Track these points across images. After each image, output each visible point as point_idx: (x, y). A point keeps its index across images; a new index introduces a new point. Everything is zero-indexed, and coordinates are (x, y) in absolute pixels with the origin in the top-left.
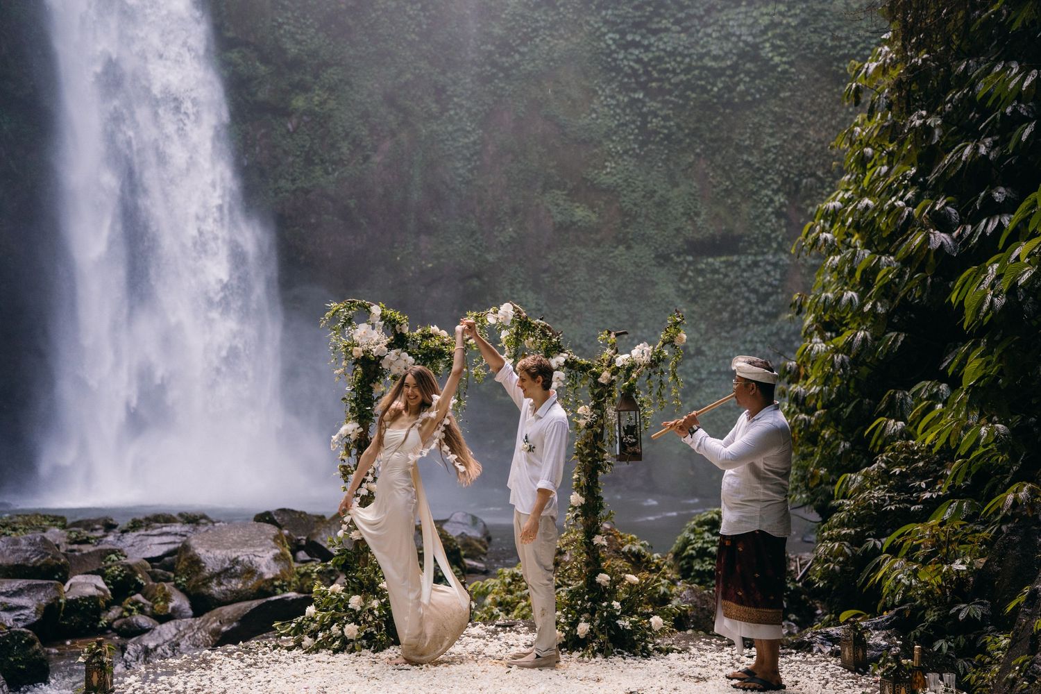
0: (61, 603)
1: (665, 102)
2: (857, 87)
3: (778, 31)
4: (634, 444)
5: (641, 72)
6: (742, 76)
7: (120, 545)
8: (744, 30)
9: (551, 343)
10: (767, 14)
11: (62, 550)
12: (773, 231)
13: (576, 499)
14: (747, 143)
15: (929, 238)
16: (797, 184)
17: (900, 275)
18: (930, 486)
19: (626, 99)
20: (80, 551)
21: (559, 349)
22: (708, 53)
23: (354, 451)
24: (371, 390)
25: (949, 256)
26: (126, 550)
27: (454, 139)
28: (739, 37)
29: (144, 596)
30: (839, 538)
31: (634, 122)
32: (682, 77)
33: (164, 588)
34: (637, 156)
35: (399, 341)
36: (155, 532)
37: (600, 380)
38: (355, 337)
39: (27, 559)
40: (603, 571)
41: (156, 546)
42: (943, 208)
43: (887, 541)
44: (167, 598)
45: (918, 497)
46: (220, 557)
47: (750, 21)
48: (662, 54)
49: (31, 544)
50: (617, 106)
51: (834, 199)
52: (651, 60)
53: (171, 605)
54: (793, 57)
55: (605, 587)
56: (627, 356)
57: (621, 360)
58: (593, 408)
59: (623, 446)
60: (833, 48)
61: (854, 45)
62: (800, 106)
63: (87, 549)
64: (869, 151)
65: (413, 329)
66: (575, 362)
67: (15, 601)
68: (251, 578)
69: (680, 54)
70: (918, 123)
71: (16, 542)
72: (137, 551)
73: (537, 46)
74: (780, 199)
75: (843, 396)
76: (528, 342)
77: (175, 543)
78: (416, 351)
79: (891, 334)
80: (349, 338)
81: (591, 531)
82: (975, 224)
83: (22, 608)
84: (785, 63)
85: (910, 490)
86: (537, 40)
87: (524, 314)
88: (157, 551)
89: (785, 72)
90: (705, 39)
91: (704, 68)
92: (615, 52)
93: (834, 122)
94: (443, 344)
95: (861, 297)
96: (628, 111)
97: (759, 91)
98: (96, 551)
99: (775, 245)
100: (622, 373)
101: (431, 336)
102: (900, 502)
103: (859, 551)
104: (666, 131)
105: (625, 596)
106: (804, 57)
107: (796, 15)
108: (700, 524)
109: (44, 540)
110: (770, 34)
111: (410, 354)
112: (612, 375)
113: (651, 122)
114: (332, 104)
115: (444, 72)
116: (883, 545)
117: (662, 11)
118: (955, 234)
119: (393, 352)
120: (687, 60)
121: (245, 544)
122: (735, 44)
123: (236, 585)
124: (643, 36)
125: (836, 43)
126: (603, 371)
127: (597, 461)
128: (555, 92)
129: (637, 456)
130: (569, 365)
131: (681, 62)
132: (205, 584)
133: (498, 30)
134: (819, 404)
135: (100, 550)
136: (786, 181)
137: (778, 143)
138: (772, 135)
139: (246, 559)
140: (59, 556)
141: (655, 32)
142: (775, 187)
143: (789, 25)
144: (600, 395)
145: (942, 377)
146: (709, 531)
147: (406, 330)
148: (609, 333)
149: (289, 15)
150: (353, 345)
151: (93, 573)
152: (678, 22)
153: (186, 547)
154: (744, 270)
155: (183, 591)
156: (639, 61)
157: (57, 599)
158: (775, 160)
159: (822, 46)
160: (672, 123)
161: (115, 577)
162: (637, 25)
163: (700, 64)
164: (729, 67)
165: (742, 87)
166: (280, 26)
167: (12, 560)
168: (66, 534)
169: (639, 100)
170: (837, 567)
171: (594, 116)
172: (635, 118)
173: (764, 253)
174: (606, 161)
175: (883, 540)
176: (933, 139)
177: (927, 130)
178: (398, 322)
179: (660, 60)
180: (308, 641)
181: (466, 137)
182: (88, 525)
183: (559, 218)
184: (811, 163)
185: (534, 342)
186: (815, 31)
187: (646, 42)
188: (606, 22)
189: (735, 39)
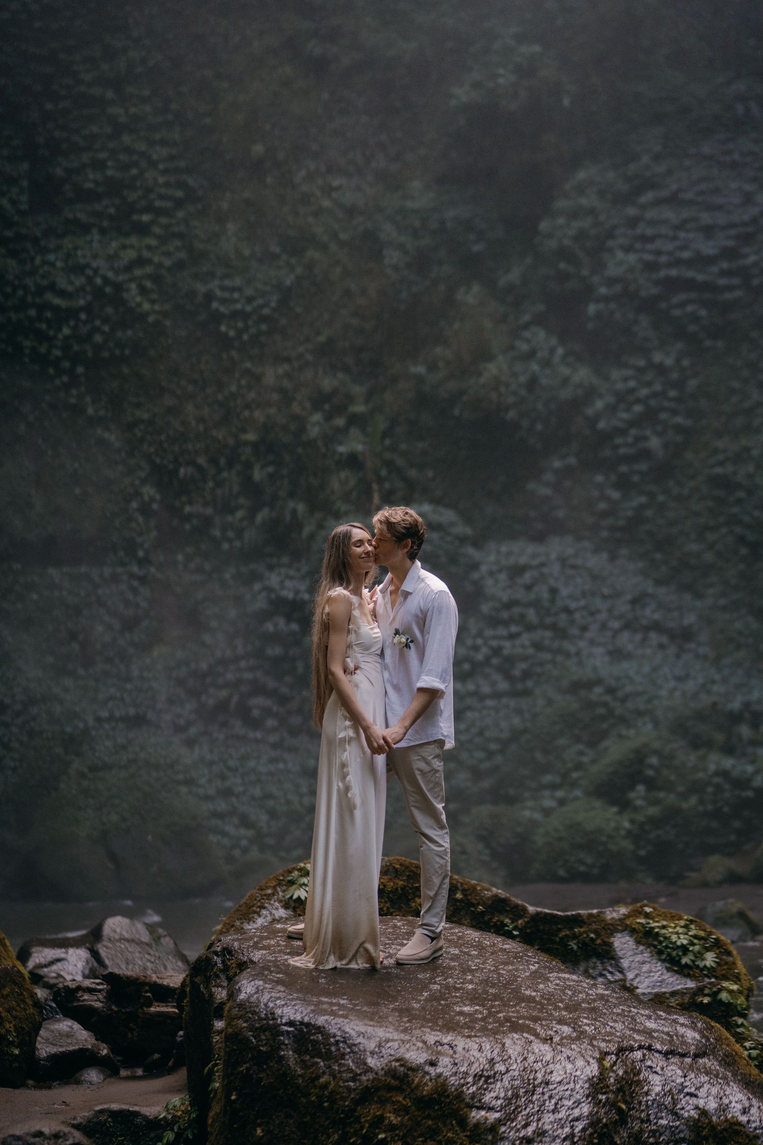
3: (149, 270)
6: (98, 323)
8: (102, 262)
10: (131, 247)
12: (139, 534)
14: (102, 413)
22: (52, 287)
28: (96, 271)
32: (13, 316)
47: (109, 252)
54: (167, 307)
60: (223, 301)
61: (250, 300)
74: (149, 491)
84: (156, 313)
89: (157, 324)
90: (46, 268)
91: (45, 306)
93: (220, 397)
97: (120, 345)
99: (141, 554)
106: (181, 308)
107: (170, 253)
110: (138, 272)
120: (20, 293)
122: (90, 280)
125: (226, 295)
136: (157, 468)
137: (145, 416)
138: (137, 405)
142: (143, 475)
143: (160, 265)
154: (98, 586)
158: (142, 439)
159: (209, 297)
163: (39, 300)
164: (82, 309)
165: (98, 338)
173: (125, 564)
184: (190, 447)
189: (89, 272)
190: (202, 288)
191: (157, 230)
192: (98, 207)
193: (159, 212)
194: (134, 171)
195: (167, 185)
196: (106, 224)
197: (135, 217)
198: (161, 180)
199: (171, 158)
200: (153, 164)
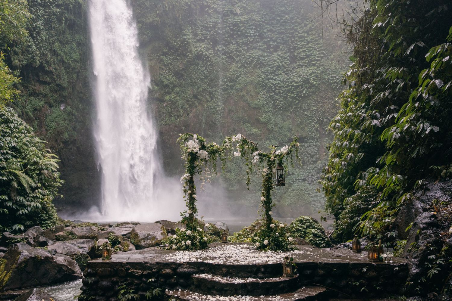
0: (96, 247)
1: (281, 96)
2: (345, 79)
3: (315, 75)
4: (283, 180)
5: (273, 87)
6: (304, 88)
7: (113, 231)
8: (304, 74)
9: (254, 147)
10: (311, 70)
11: (96, 232)
12: (315, 136)
13: (263, 198)
14: (306, 108)
15: (372, 122)
16: (322, 121)
17: (362, 135)
18: (375, 199)
19: (269, 95)
20: (101, 232)
21: (256, 149)
22: (294, 81)
23: (188, 184)
24: (194, 164)
25: (378, 127)
26: (115, 232)
27: (215, 108)
29: (121, 245)
30: (346, 218)
31: (271, 102)
32: (286, 89)
33: (127, 243)
34: (272, 112)
35: (203, 147)
36: (124, 227)
37: (270, 159)
38: (189, 146)
39: (86, 234)
40: (272, 223)
41: (124, 231)
42: (375, 113)
43: (361, 217)
44: (128, 246)
45: (371, 203)
46: (144, 233)
47: (306, 72)
48: (280, 82)
49: (87, 230)
50: (266, 97)
51: (337, 117)
52: (276, 84)
53: (129, 248)
54: (320, 82)
55: (273, 229)
56: (279, 151)
57: (278, 152)
58: (268, 168)
59: (279, 181)
60: (332, 80)
61: (338, 79)
62: (322, 97)
63: (103, 232)
64: (349, 99)
65: (208, 143)
66: (262, 154)
67: (82, 245)
68: (153, 240)
69: (285, 81)
70: (366, 87)
71: (82, 229)
72: (119, 233)
73: (241, 79)
74: (317, 125)
75: (343, 176)
76: (246, 147)
77: (130, 230)
78: (209, 150)
79: (360, 154)
80: (186, 146)
81: (268, 209)
82: (385, 117)
83: (84, 247)
84: (317, 84)
85: (368, 201)
86: (241, 78)
87: (245, 138)
88: (125, 233)
89: (317, 87)
90: (292, 77)
91: (293, 86)
92: (264, 81)
94: (218, 148)
95: (350, 143)
96: (269, 99)
97: (309, 92)
98: (106, 232)
99: (316, 140)
100: (277, 157)
101: (214, 146)
102: (365, 205)
103: (352, 221)
104: (281, 105)
105: (279, 231)
106: (323, 82)
107: (320, 70)
108: (297, 221)
109: (91, 228)
110: (312, 75)
111: (206, 151)
112: (274, 158)
113: (277, 102)
114: (177, 98)
115: (212, 88)
116: (360, 219)
117: (279, 69)
118: (379, 121)
119: (201, 151)
120: (287, 83)
121: (152, 229)
122: (302, 79)
123: (149, 242)
124: (273, 76)
125: (332, 78)
126: (271, 156)
127: (270, 186)
128: (247, 94)
129: (283, 185)
130: (260, 155)
131: (285, 84)
132: (139, 242)
133: (228, 75)
134: (336, 179)
135: (107, 232)
136: (319, 120)
137: (316, 108)
138: (314, 106)
139: (152, 234)
140: (95, 233)
141: (277, 75)
142: (315, 122)
143: (318, 73)
144: (271, 164)
145: (377, 166)
146: (300, 223)
147: (205, 144)
148: (273, 146)
149: (165, 71)
150: (188, 148)
151: (105, 238)
152: (284, 72)
153: (133, 230)
154: (306, 148)
155: (133, 244)
156: (272, 84)
157: (95, 245)
158: (315, 114)
160: (283, 103)
161: (112, 239)
162: (271, 73)
163: (291, 84)
164: (300, 85)
165: (304, 92)
166: (162, 75)
167: (82, 234)
168: (97, 228)
169: (273, 95)
170: (345, 227)
171: (259, 100)
172: (271, 101)
173: (312, 142)
174: (263, 114)
175: (360, 217)
176: (370, 93)
177: (368, 89)
178: (203, 141)
179: (279, 84)
180: (174, 247)
181: (219, 107)
182: (104, 225)
183: (248, 132)
185: (248, 147)
186: (326, 75)
187: (274, 78)
188: (262, 72)
189: (302, 77)
190: (327, 78)
191: (317, 65)
192: (304, 61)
193: (317, 60)
194: (311, 52)
195: (319, 54)
196: (306, 65)
197: (312, 62)
198: (317, 53)
199: (321, 47)
200: (315, 49)
